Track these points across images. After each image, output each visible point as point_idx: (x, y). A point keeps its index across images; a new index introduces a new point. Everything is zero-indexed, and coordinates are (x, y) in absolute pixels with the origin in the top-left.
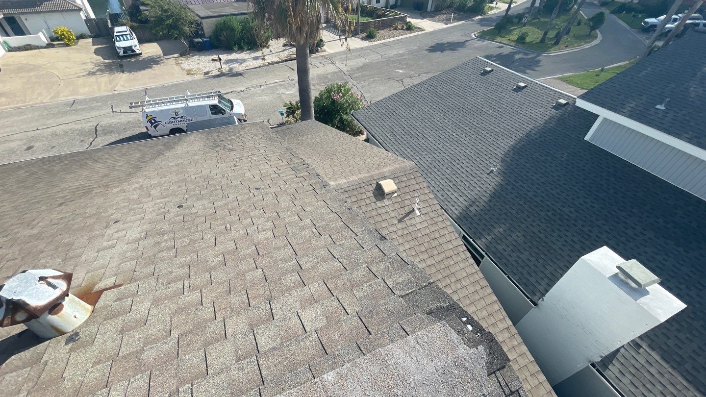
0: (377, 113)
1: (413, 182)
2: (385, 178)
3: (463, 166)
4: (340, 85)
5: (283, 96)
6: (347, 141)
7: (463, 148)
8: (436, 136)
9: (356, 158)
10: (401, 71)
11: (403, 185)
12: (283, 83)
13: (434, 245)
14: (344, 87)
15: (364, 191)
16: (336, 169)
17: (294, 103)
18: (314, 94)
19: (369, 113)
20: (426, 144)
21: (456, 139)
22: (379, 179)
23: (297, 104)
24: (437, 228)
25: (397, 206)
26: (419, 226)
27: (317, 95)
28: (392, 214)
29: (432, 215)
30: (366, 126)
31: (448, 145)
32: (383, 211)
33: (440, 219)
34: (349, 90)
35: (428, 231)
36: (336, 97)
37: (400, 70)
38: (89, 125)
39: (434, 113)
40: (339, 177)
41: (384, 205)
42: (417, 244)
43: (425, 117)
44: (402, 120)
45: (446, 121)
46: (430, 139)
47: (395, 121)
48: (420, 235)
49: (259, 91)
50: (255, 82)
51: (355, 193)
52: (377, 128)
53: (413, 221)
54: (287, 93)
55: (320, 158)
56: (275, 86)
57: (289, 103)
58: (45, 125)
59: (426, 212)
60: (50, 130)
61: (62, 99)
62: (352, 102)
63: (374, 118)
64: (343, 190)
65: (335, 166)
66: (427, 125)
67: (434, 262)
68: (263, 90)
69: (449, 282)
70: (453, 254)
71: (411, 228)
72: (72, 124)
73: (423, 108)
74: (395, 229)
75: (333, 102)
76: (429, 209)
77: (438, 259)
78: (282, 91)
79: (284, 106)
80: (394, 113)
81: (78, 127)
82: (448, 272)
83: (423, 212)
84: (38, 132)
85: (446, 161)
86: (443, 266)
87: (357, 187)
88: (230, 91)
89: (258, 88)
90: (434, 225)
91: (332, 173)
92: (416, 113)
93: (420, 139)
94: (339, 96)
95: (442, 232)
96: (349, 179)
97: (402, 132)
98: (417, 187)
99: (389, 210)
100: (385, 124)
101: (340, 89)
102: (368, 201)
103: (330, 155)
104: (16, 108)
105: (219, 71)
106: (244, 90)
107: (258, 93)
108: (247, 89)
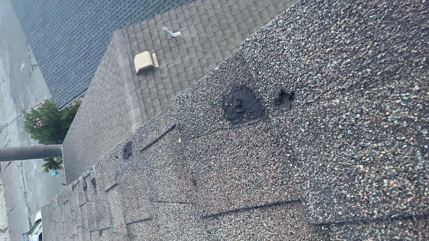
0: (59, 85)
1: (140, 35)
2: (132, 65)
3: (123, 9)
4: (26, 119)
5: (39, 171)
6: (85, 112)
7: (105, 7)
8: (90, 31)
9: (103, 101)
10: (23, 66)
11: (142, 46)
12: (24, 172)
13: (216, 22)
14: (29, 115)
15: (147, 90)
16: (115, 123)
17: (46, 162)
18: (34, 144)
19: (59, 92)
20: (97, 42)
21: (94, 12)
22: (133, 71)
23: (47, 160)
24: (197, 16)
25: (169, 55)
26: (194, 34)
27: (38, 141)
28: (178, 61)
29: (181, 18)
30: (74, 96)
31: (100, 21)
32: (173, 70)
33: (187, 12)
34: (33, 111)
35: (200, 26)
36: (40, 123)
37: (21, 66)
39: (64, 30)
40: (126, 119)
41: (166, 69)
42: (214, 38)
43: (67, 39)
44: (69, 61)
45: (74, 20)
46: (93, 36)
47: (70, 68)
48: (204, 35)
49: (30, 194)
50: (20, 197)
51: (149, 100)
52: (77, 86)
53: (188, 39)
54: (35, 168)
55: (100, 140)
56: (27, 179)
57: (45, 167)
59: (177, 25)
62: (48, 109)
63: (65, 88)
64: (145, 115)
65: (111, 124)
66: (77, 39)
67: (235, 24)
68: (30, 190)
69: (256, 13)
70: (226, 5)
71: (195, 43)
73: (57, 40)
74: (196, 60)
75: (46, 127)
76: (174, 22)
77: (231, 19)
78: (33, 173)
79: (48, 171)
80: (61, 68)
82: (246, 12)
83: (178, 28)
85: (117, 25)
86: (240, 16)
87: (142, 98)
88: (28, 221)
89: (27, 194)
90: (193, 19)
91: (120, 127)
92: (62, 48)
93: (92, 46)
94: (39, 120)
95: (202, 12)
96: (130, 106)
97: (82, 62)
98: (146, 31)
99: (173, 64)
100: (73, 78)
101: (32, 119)
102: (161, 87)
103: (98, 129)
105: (5, 232)
106: (28, 208)
107: (33, 195)
108: (27, 205)
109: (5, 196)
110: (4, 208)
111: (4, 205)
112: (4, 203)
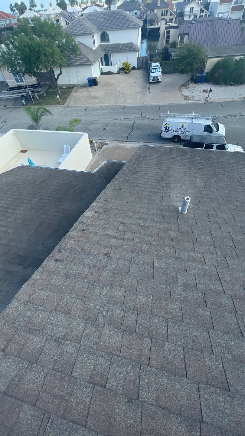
38: (130, 122)
49: (235, 119)
50: (232, 112)
58: (112, 118)
60: (113, 121)
61: (119, 105)
68: (237, 120)
72: (123, 120)
81: (125, 122)
84: (109, 121)
89: (234, 117)
104: (101, 106)
105: (205, 100)
106: (222, 117)
107: (233, 121)
108: (225, 116)
109: (233, 101)
110: (224, 100)
111: (226, 100)
112: (228, 100)
